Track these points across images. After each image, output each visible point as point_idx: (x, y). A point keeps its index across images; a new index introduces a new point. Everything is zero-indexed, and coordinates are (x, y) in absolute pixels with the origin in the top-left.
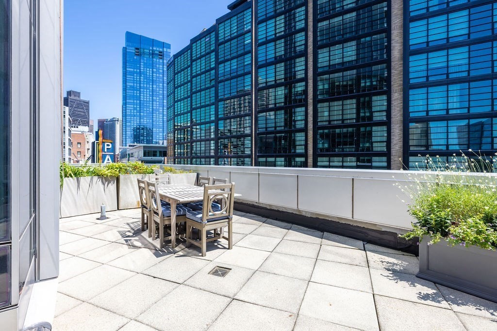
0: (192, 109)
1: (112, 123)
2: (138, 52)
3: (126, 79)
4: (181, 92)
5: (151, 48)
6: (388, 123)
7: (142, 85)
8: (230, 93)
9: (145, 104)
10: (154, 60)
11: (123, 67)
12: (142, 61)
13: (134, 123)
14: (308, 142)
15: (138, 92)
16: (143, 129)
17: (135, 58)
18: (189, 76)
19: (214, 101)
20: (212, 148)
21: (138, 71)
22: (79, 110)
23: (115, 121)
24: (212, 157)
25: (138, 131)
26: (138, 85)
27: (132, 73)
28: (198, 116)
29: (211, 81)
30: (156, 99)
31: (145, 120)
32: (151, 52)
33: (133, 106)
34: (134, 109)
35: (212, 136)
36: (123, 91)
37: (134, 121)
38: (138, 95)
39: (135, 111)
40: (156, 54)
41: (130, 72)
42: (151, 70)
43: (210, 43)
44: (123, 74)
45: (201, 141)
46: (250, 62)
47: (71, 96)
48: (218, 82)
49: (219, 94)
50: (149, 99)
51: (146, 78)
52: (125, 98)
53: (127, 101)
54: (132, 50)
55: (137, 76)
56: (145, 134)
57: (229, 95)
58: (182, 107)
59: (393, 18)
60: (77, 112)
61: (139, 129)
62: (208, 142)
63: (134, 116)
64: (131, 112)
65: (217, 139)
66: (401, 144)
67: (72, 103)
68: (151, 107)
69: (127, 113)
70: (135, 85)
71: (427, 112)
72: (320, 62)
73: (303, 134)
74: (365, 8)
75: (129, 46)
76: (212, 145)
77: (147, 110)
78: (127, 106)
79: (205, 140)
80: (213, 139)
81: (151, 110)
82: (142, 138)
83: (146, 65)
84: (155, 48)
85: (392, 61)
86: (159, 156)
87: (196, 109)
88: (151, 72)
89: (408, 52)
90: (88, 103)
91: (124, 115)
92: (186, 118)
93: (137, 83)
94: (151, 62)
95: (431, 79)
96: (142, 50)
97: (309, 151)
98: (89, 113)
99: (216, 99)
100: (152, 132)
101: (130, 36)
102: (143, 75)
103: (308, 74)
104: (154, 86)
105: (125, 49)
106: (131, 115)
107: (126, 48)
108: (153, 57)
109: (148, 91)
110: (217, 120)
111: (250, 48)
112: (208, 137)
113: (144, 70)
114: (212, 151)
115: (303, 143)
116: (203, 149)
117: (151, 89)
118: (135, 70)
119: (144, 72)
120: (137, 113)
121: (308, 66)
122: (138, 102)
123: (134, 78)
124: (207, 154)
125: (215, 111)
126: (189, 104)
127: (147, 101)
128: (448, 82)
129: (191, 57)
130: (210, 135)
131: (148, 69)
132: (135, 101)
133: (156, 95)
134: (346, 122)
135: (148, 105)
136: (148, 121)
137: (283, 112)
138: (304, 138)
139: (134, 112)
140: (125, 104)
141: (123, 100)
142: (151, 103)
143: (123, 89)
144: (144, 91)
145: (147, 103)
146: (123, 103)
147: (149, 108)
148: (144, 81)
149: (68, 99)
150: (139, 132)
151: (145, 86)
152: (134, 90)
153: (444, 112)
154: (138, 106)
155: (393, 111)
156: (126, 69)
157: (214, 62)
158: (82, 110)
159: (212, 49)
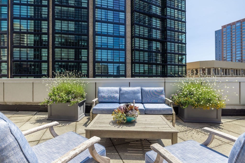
6: (87, 62)
14: (50, 69)
59: (90, 18)
66: (92, 72)
71: (101, 59)
72: (56, 27)
73: (46, 64)
74: (79, 8)
85: (89, 35)
89: (95, 34)
95: (103, 47)
97: (50, 73)
103: (50, 32)
115: (46, 69)
121: (50, 27)
128: (108, 49)
134: (69, 59)
137: (33, 49)
138: (47, 66)
153: (106, 60)
155: (89, 57)
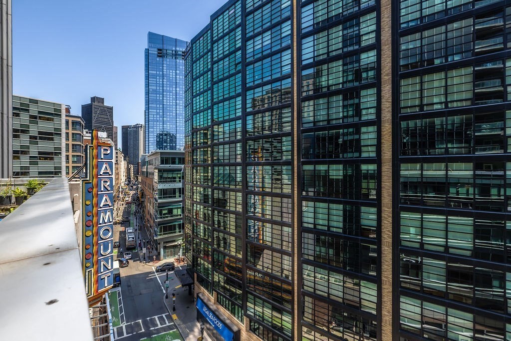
0: (213, 104)
1: (135, 129)
2: (161, 53)
3: (148, 82)
4: (200, 85)
5: (174, 49)
7: (165, 88)
8: (262, 78)
9: (168, 109)
10: (178, 61)
11: (145, 70)
12: (165, 62)
13: (157, 129)
15: (161, 96)
16: (166, 135)
17: (158, 59)
18: (210, 64)
19: (240, 91)
20: (239, 152)
21: (161, 73)
22: (103, 116)
23: (139, 127)
24: (239, 164)
25: (161, 137)
26: (161, 88)
27: (155, 76)
28: (221, 112)
29: (236, 65)
30: (180, 103)
31: (168, 126)
32: (174, 52)
33: (155, 111)
34: (157, 114)
35: (239, 137)
36: (146, 95)
37: (157, 126)
38: (161, 98)
39: (158, 116)
40: (179, 55)
41: (153, 75)
42: (174, 72)
43: (235, 15)
44: (146, 77)
45: (224, 144)
46: (289, 32)
47: (94, 102)
48: (245, 64)
49: (248, 81)
50: (173, 103)
51: (169, 80)
52: (148, 102)
53: (150, 105)
54: (154, 51)
55: (159, 79)
56: (168, 140)
57: (260, 81)
58: (202, 102)
60: (101, 119)
61: (162, 135)
62: (233, 145)
63: (157, 121)
64: (154, 117)
65: (244, 141)
67: (96, 110)
68: (174, 112)
69: (150, 118)
70: (158, 88)
72: (402, 14)
73: (373, 128)
75: (152, 47)
76: (238, 149)
77: (170, 115)
78: (150, 110)
79: (229, 143)
80: (239, 141)
81: (174, 114)
82: (165, 144)
83: (169, 68)
84: (178, 49)
86: (179, 164)
87: (218, 103)
88: (174, 74)
90: (111, 109)
91: (147, 120)
92: (206, 116)
93: (159, 86)
94: (174, 64)
96: (165, 51)
97: (384, 155)
98: (112, 119)
99: (242, 89)
100: (176, 138)
101: (152, 37)
102: (165, 78)
103: (382, 38)
104: (178, 89)
105: (147, 51)
106: (154, 121)
107: (148, 49)
108: (176, 58)
109: (171, 94)
110: (245, 114)
111: (288, 14)
112: (233, 139)
113: (167, 72)
114: (239, 157)
115: (374, 142)
116: (227, 154)
117: (174, 92)
118: (158, 73)
119: (167, 74)
120: (159, 118)
121: (382, 24)
122: (161, 106)
123: (156, 81)
124: (232, 161)
125: (242, 104)
126: (209, 98)
127: (170, 105)
129: (212, 37)
130: (236, 136)
131: (171, 71)
132: (158, 106)
133: (180, 98)
134: (451, 105)
135: (171, 109)
136: (171, 126)
137: (341, 97)
138: (374, 135)
139: (157, 118)
140: (148, 108)
141: (146, 105)
142: (174, 107)
143: (146, 92)
144: (167, 95)
145: (170, 108)
146: (146, 108)
147: (173, 113)
148: (167, 84)
149: (92, 106)
150: (163, 138)
151: (168, 89)
152: (156, 94)
154: (161, 111)
156: (148, 72)
157: (240, 41)
158: (106, 117)
159: (237, 23)
